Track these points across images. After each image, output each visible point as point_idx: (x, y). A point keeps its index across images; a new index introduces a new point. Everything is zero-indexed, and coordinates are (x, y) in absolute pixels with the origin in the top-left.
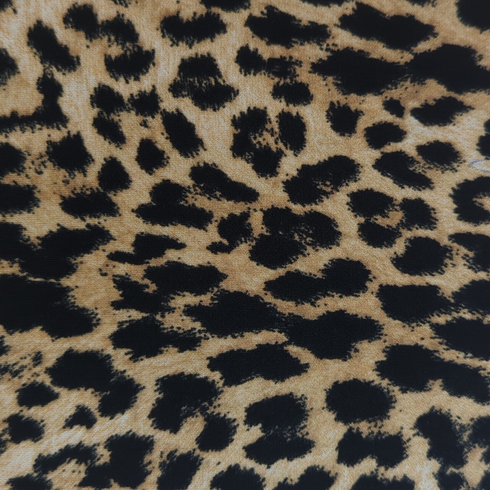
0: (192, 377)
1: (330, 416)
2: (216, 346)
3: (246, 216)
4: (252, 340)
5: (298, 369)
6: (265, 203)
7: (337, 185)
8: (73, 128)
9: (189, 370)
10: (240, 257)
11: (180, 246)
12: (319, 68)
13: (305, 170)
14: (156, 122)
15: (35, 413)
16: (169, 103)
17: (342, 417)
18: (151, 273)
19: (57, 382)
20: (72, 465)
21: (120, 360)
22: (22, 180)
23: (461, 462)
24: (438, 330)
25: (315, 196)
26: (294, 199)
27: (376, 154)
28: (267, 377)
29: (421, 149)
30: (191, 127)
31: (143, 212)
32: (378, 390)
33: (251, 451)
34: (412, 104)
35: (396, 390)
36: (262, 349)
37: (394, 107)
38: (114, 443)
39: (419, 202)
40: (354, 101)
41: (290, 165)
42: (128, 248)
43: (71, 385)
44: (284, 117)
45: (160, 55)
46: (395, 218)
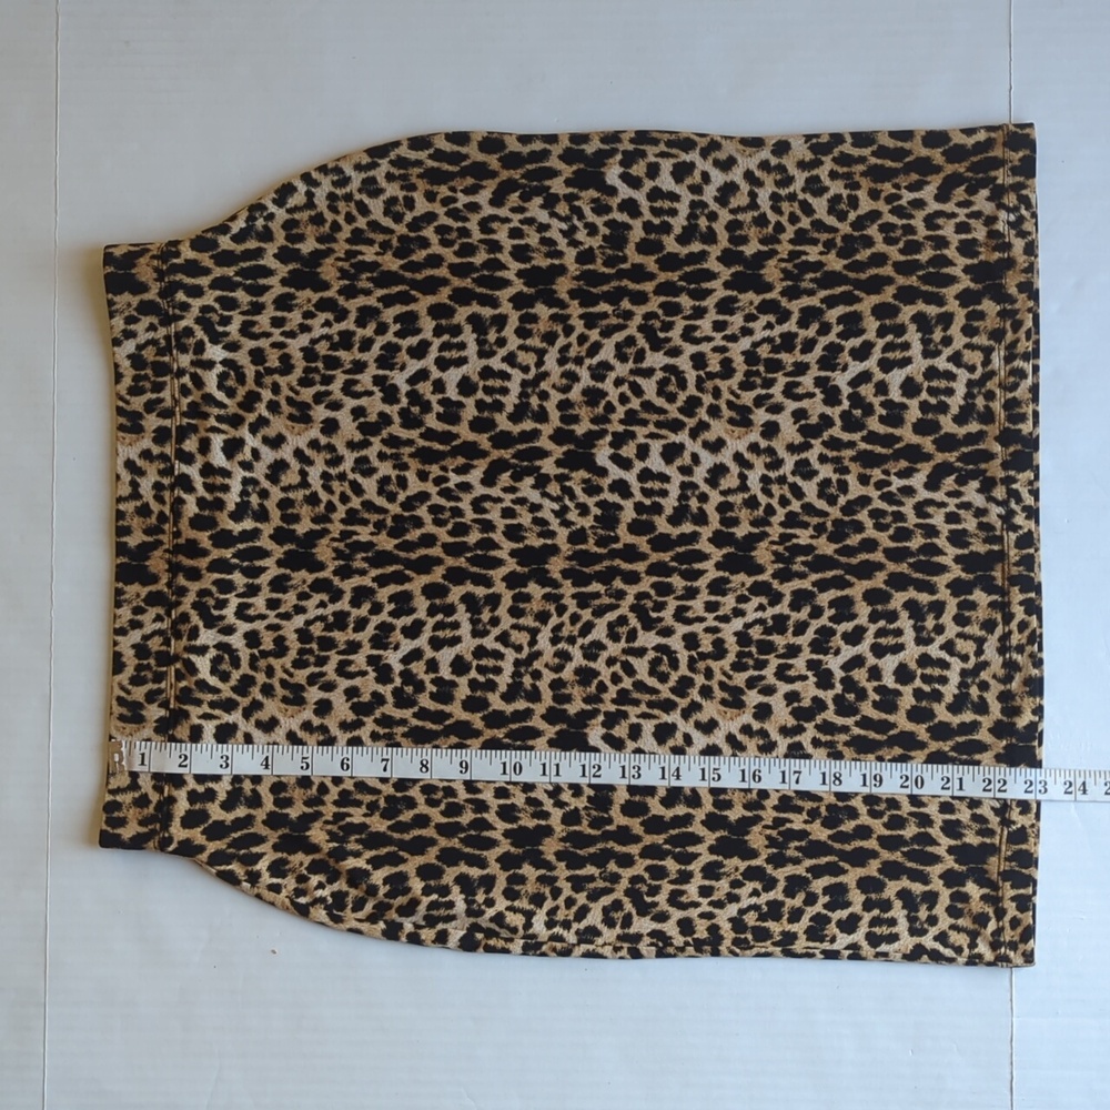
0: (806, 590)
1: (864, 604)
2: (815, 577)
3: (824, 523)
4: (830, 574)
5: (850, 585)
6: (832, 517)
7: (863, 507)
8: (752, 492)
9: (804, 587)
10: (823, 540)
11: (797, 537)
12: (853, 459)
13: (849, 502)
14: (786, 487)
15: (742, 606)
16: (791, 479)
17: (870, 603)
18: (786, 549)
19: (751, 593)
20: (757, 627)
21: (776, 584)
22: (733, 515)
23: (924, 620)
24: (910, 565)
25: (854, 512)
26: (844, 515)
27: (879, 493)
28: (837, 588)
29: (898, 489)
30: (800, 488)
31: (782, 524)
32: (886, 592)
33: (831, 619)
34: (894, 471)
35: (893, 591)
36: (834, 577)
37: (886, 472)
38: (774, 617)
39: (899, 512)
40: (868, 472)
41: (842, 500)
42: (776, 539)
43: (757, 595)
44: (839, 481)
45: (786, 460)
46: (889, 519)
